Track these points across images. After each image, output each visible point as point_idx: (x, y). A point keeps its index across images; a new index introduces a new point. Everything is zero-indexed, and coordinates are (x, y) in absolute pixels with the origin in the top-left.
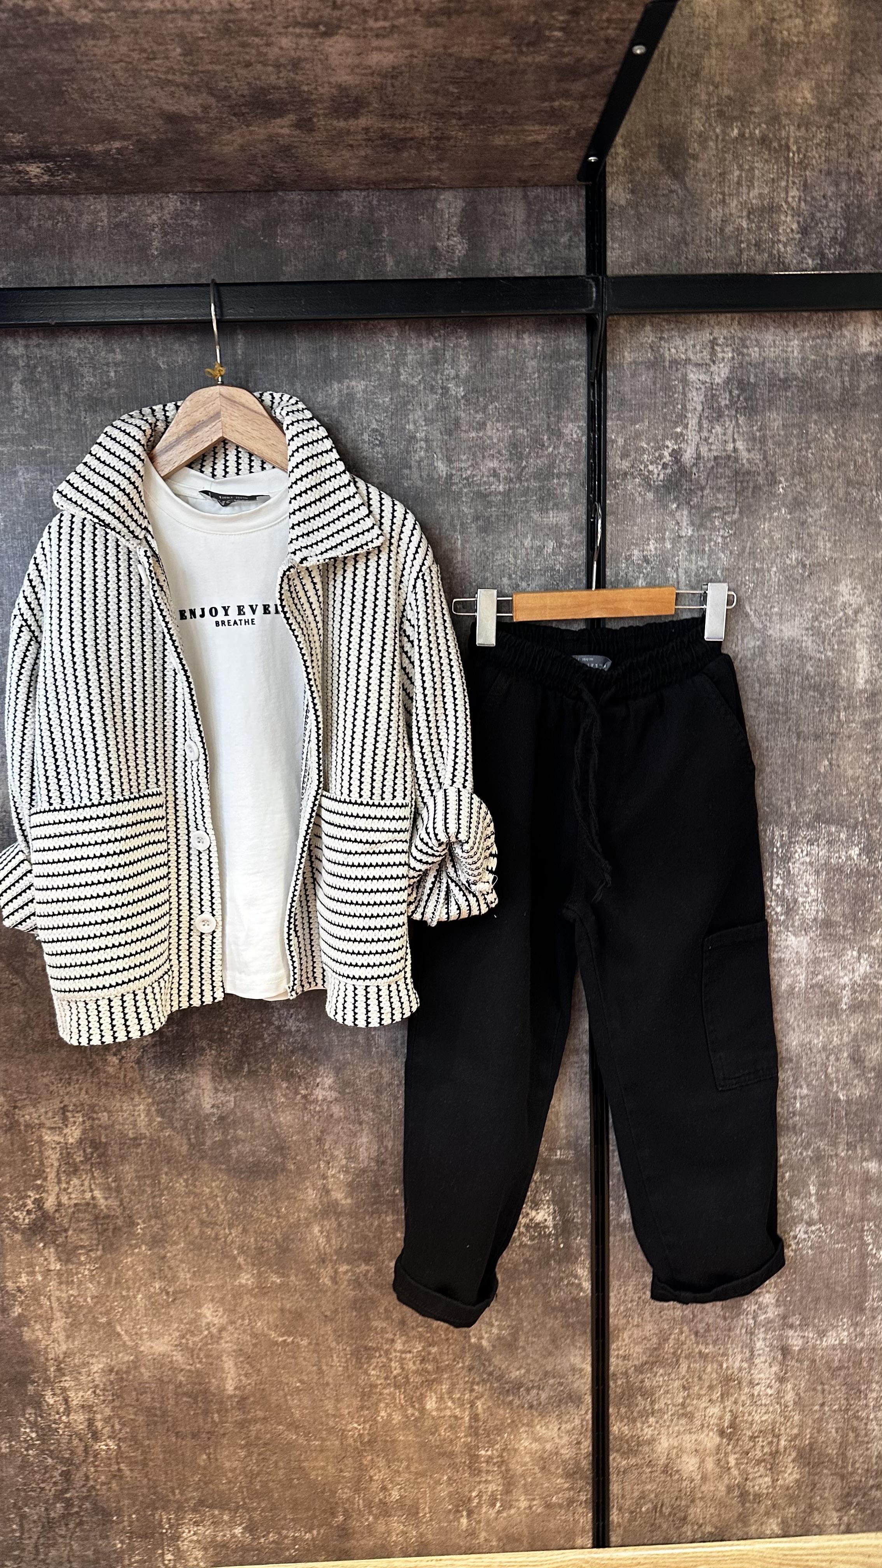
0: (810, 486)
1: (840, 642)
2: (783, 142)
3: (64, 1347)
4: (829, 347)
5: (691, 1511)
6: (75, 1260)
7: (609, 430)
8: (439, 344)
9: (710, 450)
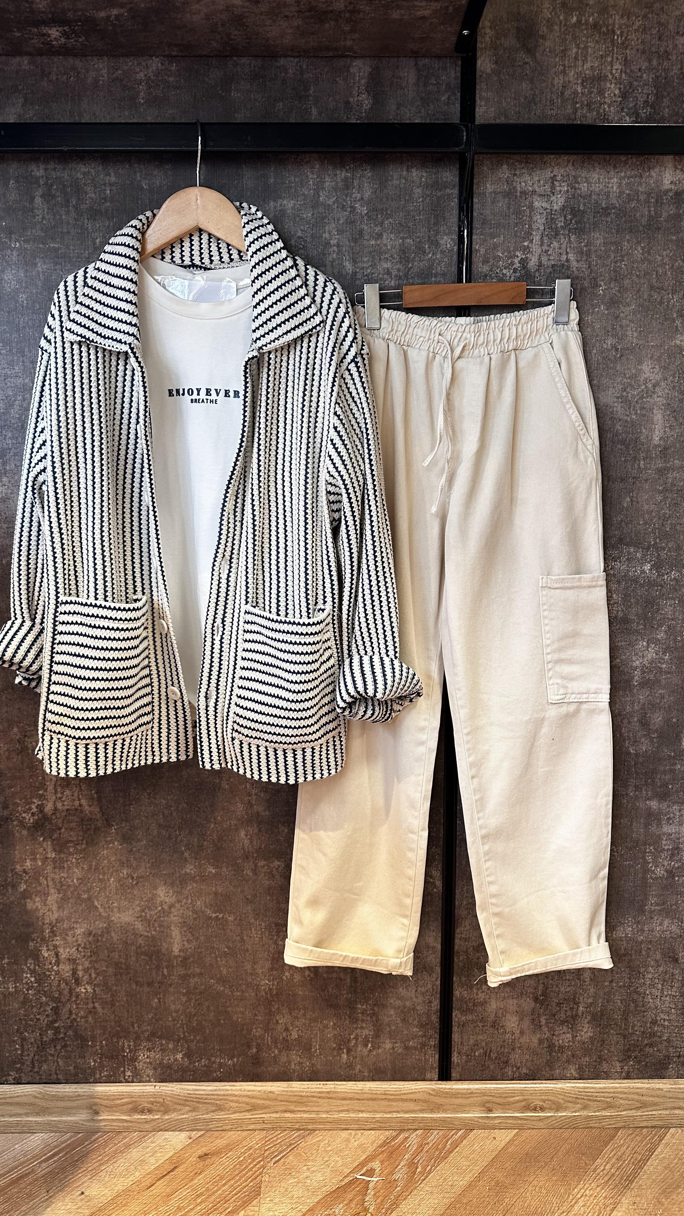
0: (622, 289)
1: (642, 408)
2: (610, 28)
3: (56, 915)
4: (640, 184)
5: (512, 1056)
6: (65, 850)
7: (474, 243)
8: (349, 175)
9: (549, 260)
